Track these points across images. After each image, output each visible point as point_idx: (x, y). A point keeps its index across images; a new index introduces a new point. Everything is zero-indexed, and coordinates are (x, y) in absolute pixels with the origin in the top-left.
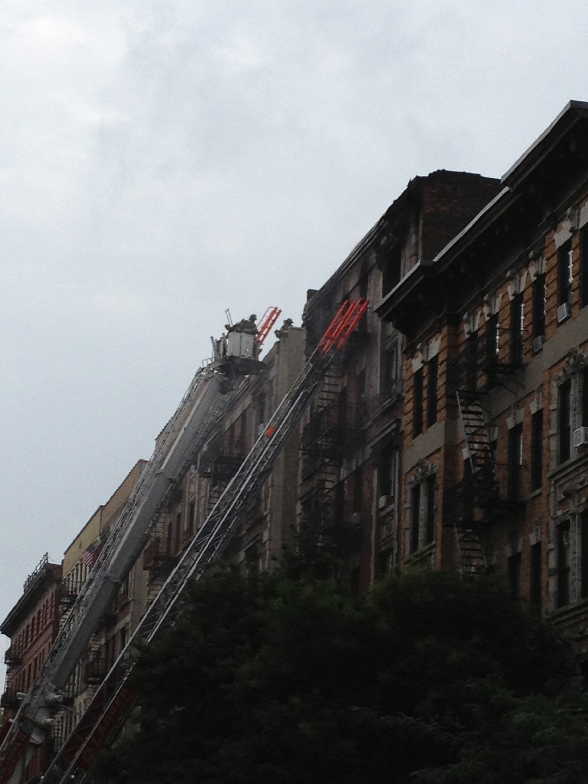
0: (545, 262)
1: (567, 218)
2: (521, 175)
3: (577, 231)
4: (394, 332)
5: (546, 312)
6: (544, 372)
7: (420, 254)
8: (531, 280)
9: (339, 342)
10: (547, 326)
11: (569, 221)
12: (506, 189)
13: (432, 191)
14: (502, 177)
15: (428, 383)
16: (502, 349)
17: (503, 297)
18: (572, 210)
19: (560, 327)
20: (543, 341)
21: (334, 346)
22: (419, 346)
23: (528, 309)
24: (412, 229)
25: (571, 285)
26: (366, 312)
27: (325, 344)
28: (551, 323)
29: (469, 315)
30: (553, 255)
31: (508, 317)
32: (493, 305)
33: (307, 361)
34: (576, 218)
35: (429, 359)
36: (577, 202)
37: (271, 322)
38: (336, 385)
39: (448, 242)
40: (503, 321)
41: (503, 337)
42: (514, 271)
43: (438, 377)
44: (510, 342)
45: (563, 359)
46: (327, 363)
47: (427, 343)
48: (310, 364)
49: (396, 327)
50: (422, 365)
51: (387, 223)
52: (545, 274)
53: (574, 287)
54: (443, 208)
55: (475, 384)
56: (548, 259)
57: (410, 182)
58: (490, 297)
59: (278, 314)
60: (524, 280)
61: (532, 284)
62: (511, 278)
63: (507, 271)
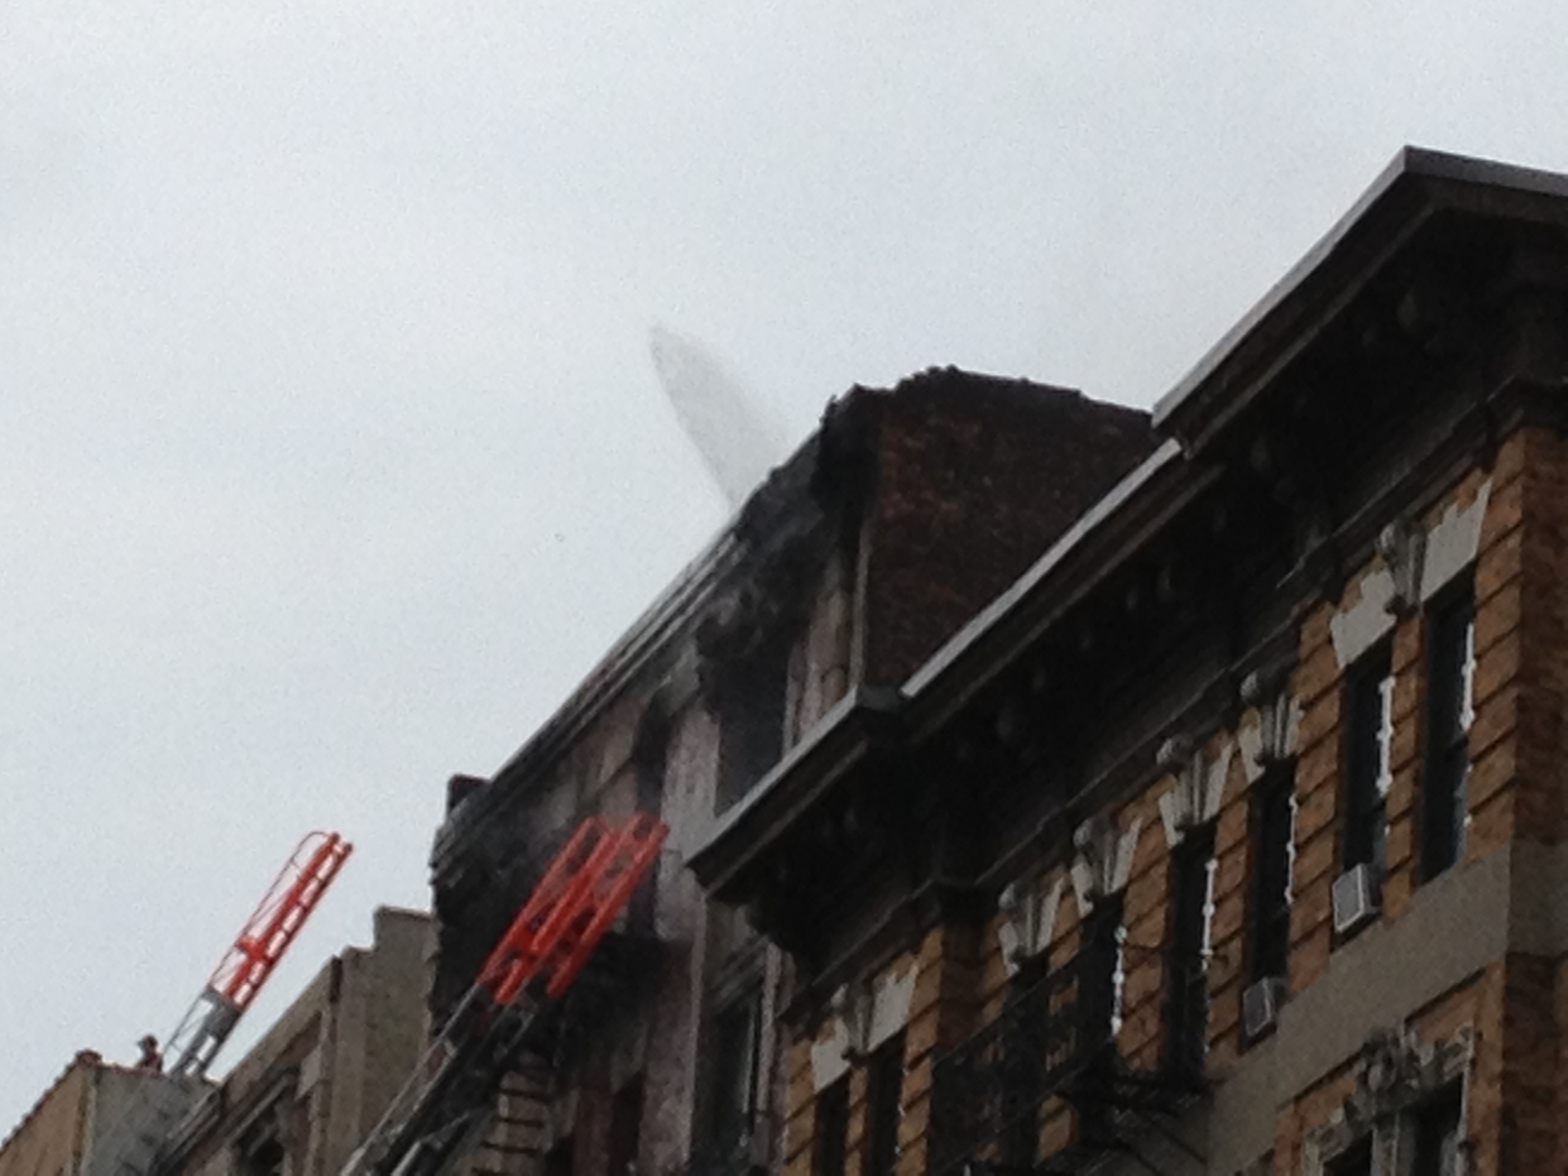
0: (1296, 713)
1: (1378, 560)
2: (1223, 401)
3: (1414, 609)
4: (751, 942)
5: (1295, 895)
6: (1281, 1107)
7: (857, 661)
8: (1244, 776)
9: (555, 970)
10: (1295, 945)
11: (1386, 574)
12: (1171, 448)
13: (909, 442)
14: (1158, 407)
15: (866, 1131)
16: (1134, 1019)
17: (1144, 832)
18: (1396, 533)
19: (1340, 953)
20: (1281, 997)
21: (537, 988)
22: (838, 997)
23: (1228, 883)
24: (833, 575)
25: (1383, 803)
26: (657, 862)
27: (506, 975)
28: (1308, 935)
29: (1020, 895)
30: (1325, 692)
31: (1159, 904)
32: (1107, 861)
33: (436, 1032)
34: (1411, 565)
35: (872, 1046)
36: (1416, 506)
37: (313, 886)
38: (539, 1125)
39: (959, 627)
40: (1139, 920)
41: (1137, 975)
42: (1186, 741)
43: (903, 1113)
44: (1163, 996)
45: (1349, 1063)
46: (506, 1041)
47: (870, 988)
48: (448, 1045)
49: (761, 925)
50: (847, 1064)
51: (743, 548)
52: (1293, 761)
53: (1393, 809)
54: (944, 506)
55: (1033, 1142)
56: (1308, 706)
57: (832, 408)
58: (1098, 830)
59: (340, 859)
60: (1219, 772)
61: (1245, 792)
62: (1175, 768)
63: (1161, 738)
